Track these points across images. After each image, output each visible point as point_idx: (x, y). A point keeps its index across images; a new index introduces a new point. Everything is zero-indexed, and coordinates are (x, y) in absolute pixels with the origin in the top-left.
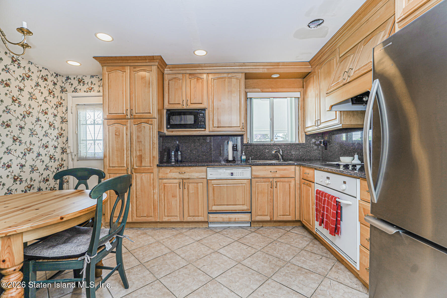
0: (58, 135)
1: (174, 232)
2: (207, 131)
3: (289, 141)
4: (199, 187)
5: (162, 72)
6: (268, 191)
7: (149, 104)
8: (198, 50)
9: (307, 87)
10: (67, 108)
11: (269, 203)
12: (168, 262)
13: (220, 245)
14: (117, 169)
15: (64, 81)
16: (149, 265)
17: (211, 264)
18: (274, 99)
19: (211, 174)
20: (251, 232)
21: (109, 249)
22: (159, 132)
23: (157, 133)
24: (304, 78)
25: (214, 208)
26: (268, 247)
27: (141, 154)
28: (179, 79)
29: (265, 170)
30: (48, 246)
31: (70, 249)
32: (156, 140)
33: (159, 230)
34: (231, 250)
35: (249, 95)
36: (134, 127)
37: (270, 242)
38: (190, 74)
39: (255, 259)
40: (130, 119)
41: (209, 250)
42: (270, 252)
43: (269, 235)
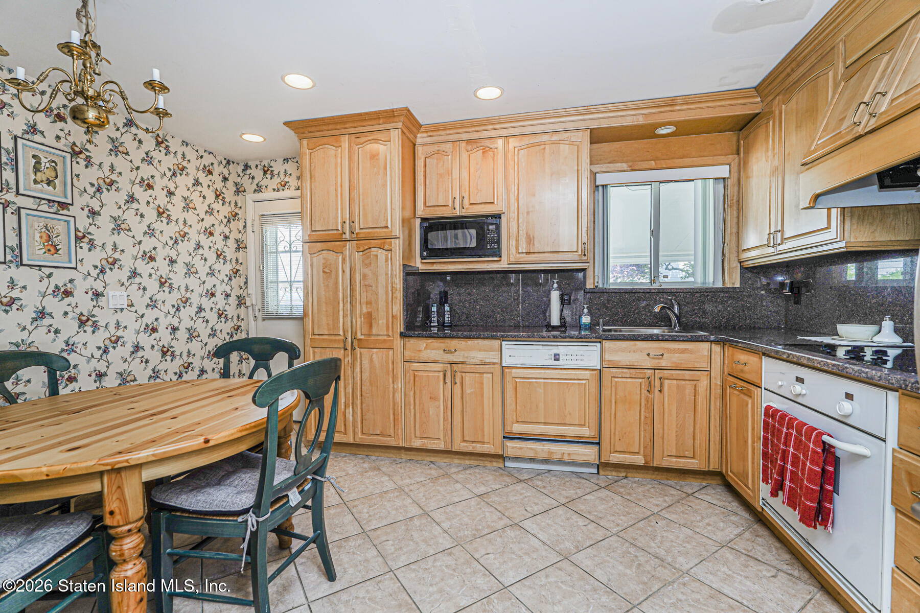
0: (231, 272)
1: (433, 472)
2: (504, 261)
3: (698, 283)
4: (485, 382)
5: (413, 143)
6: (641, 399)
7: (386, 210)
8: (483, 87)
9: (747, 152)
10: (245, 222)
11: (642, 425)
12: (416, 535)
13: (526, 510)
14: (326, 339)
15: (240, 172)
16: (378, 537)
17: (503, 552)
18: (661, 184)
19: (510, 356)
20: (598, 487)
21: (295, 503)
22: (405, 266)
23: (401, 267)
24: (741, 130)
25: (517, 428)
26: (638, 529)
27: (369, 310)
28: (445, 154)
29: (634, 351)
30: (190, 488)
31: (225, 498)
32: (399, 283)
33: (404, 464)
34: (548, 525)
35: (601, 179)
36: (357, 256)
37: (641, 516)
38: (469, 141)
39: (603, 555)
40: (350, 241)
41: (501, 519)
42: (641, 542)
43: (640, 500)
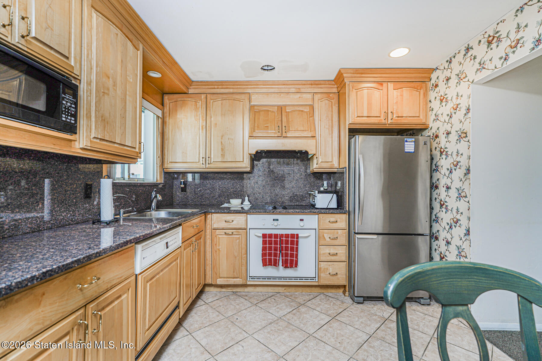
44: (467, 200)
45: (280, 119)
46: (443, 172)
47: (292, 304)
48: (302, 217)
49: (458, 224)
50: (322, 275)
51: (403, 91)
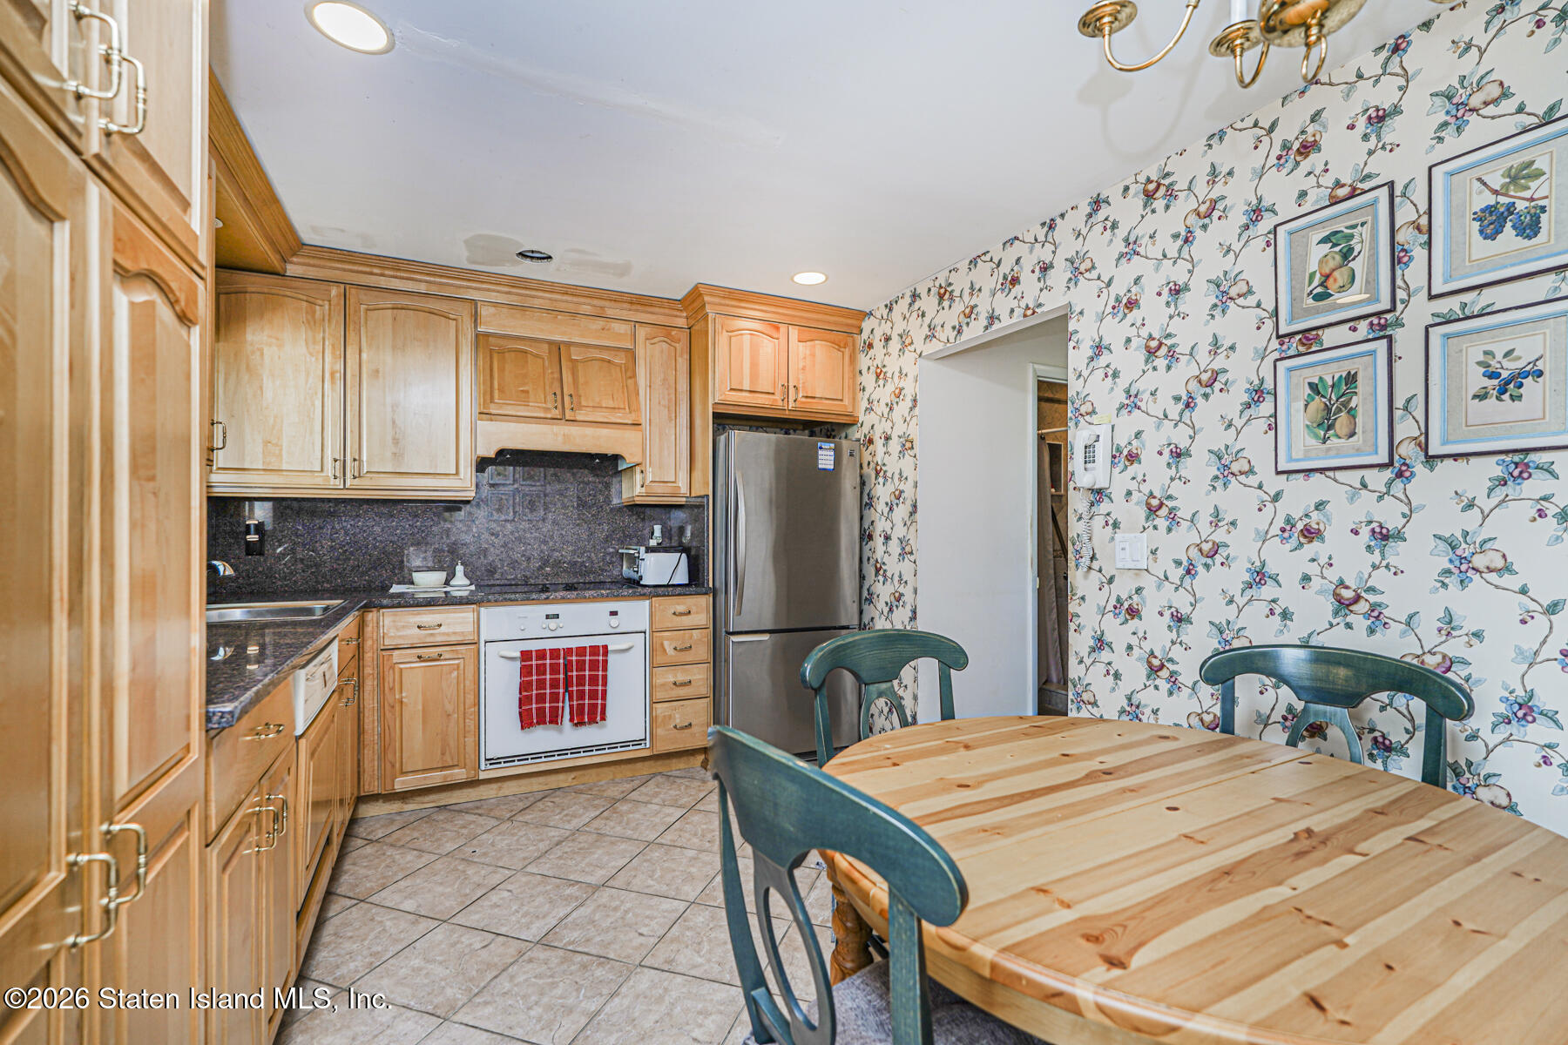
44: (912, 558)
45: (557, 375)
46: (880, 511)
47: (596, 802)
48: (613, 606)
49: (901, 603)
50: (660, 731)
51: (814, 346)
